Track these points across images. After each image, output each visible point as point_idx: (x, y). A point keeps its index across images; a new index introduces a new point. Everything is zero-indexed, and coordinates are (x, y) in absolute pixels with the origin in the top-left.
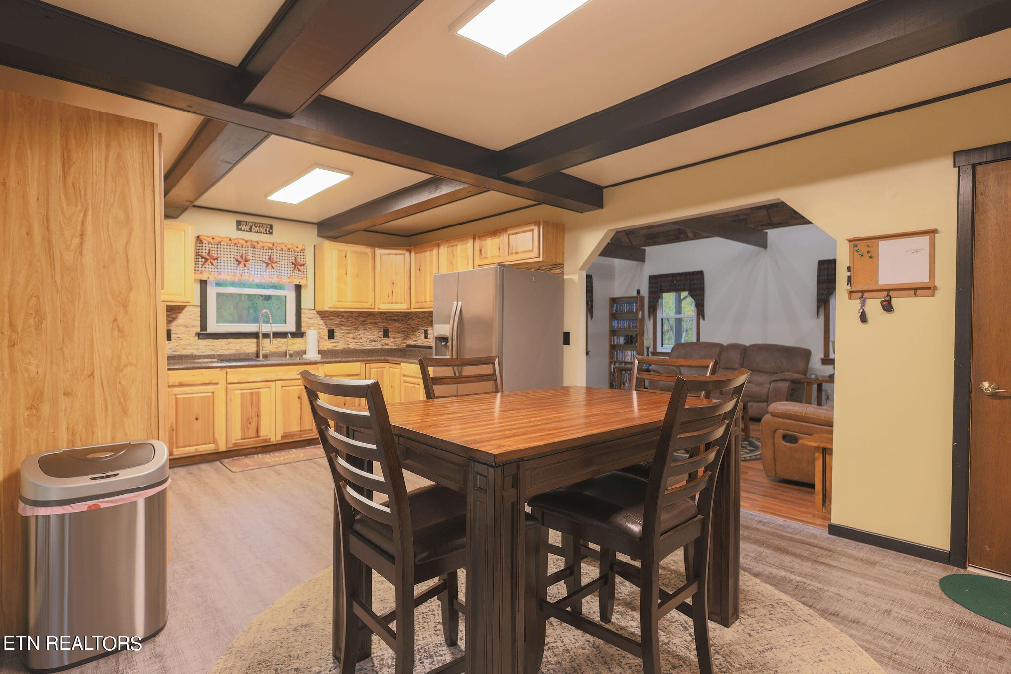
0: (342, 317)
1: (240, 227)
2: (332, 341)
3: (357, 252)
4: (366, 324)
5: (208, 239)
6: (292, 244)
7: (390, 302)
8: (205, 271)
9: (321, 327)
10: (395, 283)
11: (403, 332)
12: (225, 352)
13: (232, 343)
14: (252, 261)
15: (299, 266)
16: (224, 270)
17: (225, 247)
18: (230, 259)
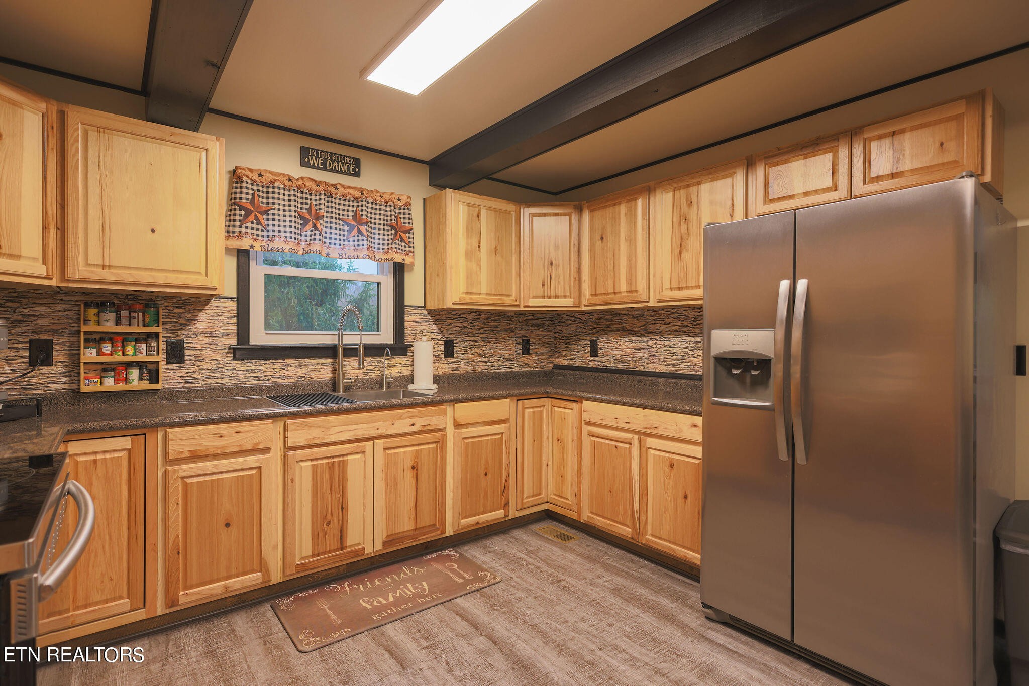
0: (465, 319)
1: (306, 160)
2: (450, 360)
3: (495, 210)
4: (499, 332)
5: (250, 175)
6: (392, 194)
7: (546, 295)
8: (246, 233)
9: (434, 337)
10: (554, 263)
11: (549, 344)
12: (280, 381)
13: (291, 366)
14: (327, 220)
15: (402, 232)
16: (279, 234)
17: (281, 191)
18: (292, 214)
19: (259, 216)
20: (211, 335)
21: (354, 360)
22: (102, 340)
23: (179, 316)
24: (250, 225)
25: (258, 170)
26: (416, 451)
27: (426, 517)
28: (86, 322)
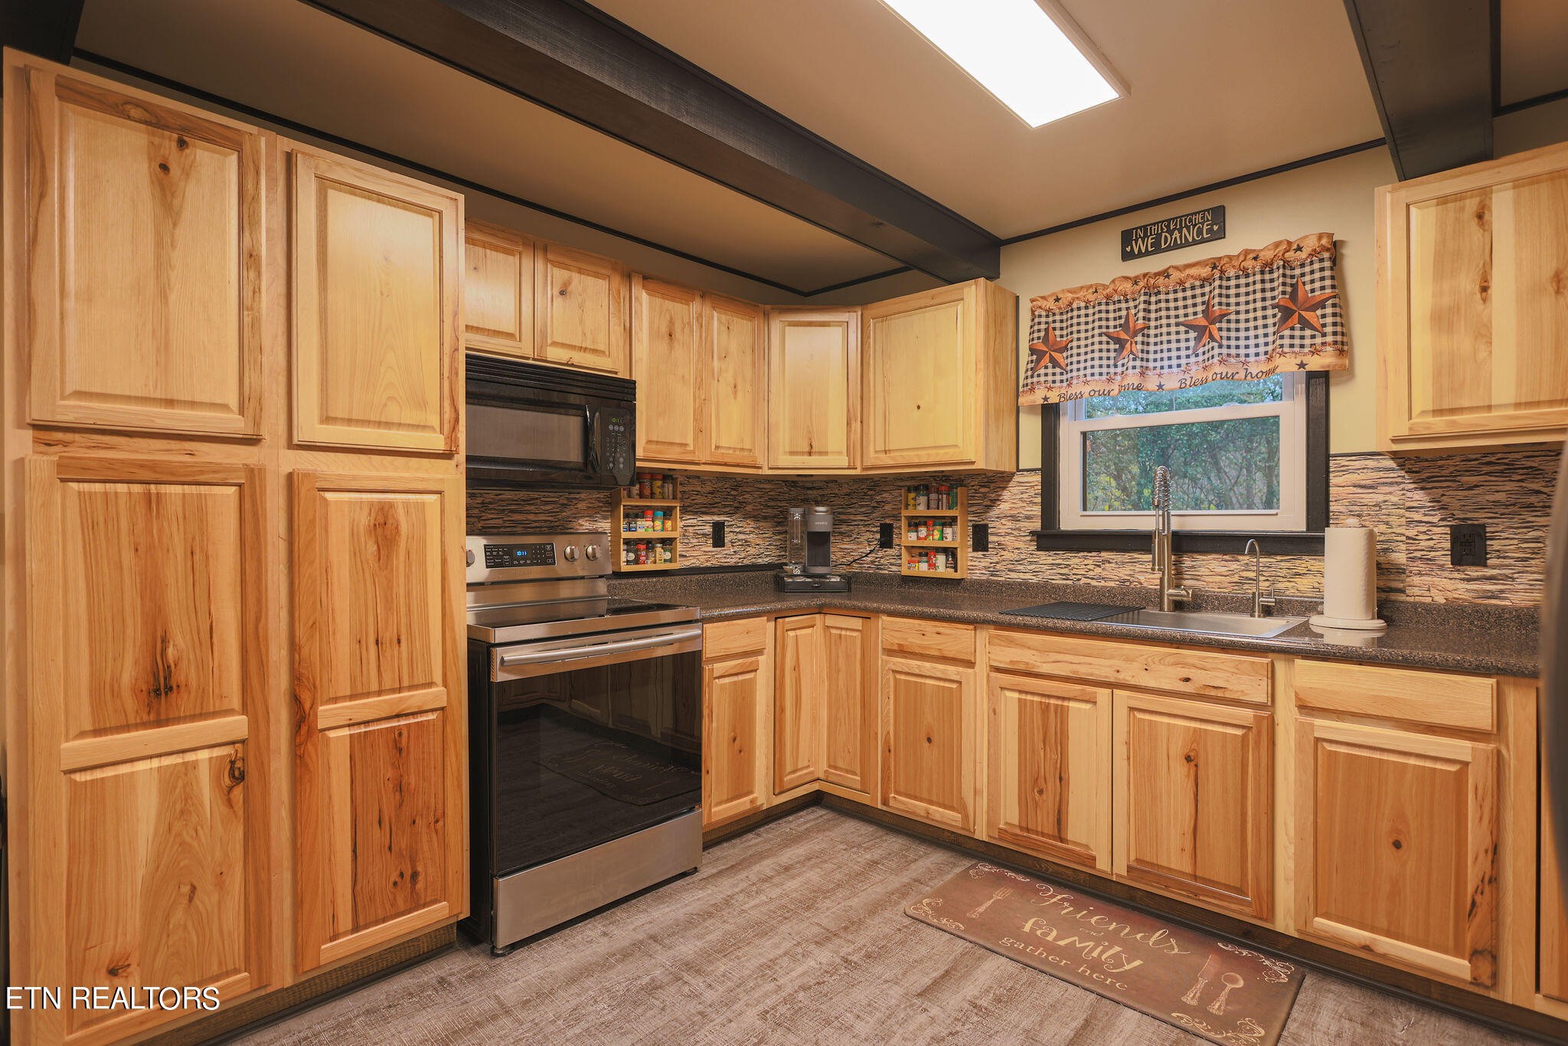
1: (1128, 249)
2: (1473, 572)
5: (1044, 304)
8: (1041, 383)
9: (1417, 517)
12: (1094, 583)
13: (1109, 563)
14: (1152, 332)
15: (1307, 310)
16: (1082, 372)
17: (1083, 312)
18: (1097, 339)
19: (1056, 355)
20: (1014, 518)
21: (1214, 559)
22: (919, 524)
23: (984, 495)
24: (1042, 371)
25: (1052, 294)
26: (1195, 730)
27: (1219, 866)
28: (907, 506)
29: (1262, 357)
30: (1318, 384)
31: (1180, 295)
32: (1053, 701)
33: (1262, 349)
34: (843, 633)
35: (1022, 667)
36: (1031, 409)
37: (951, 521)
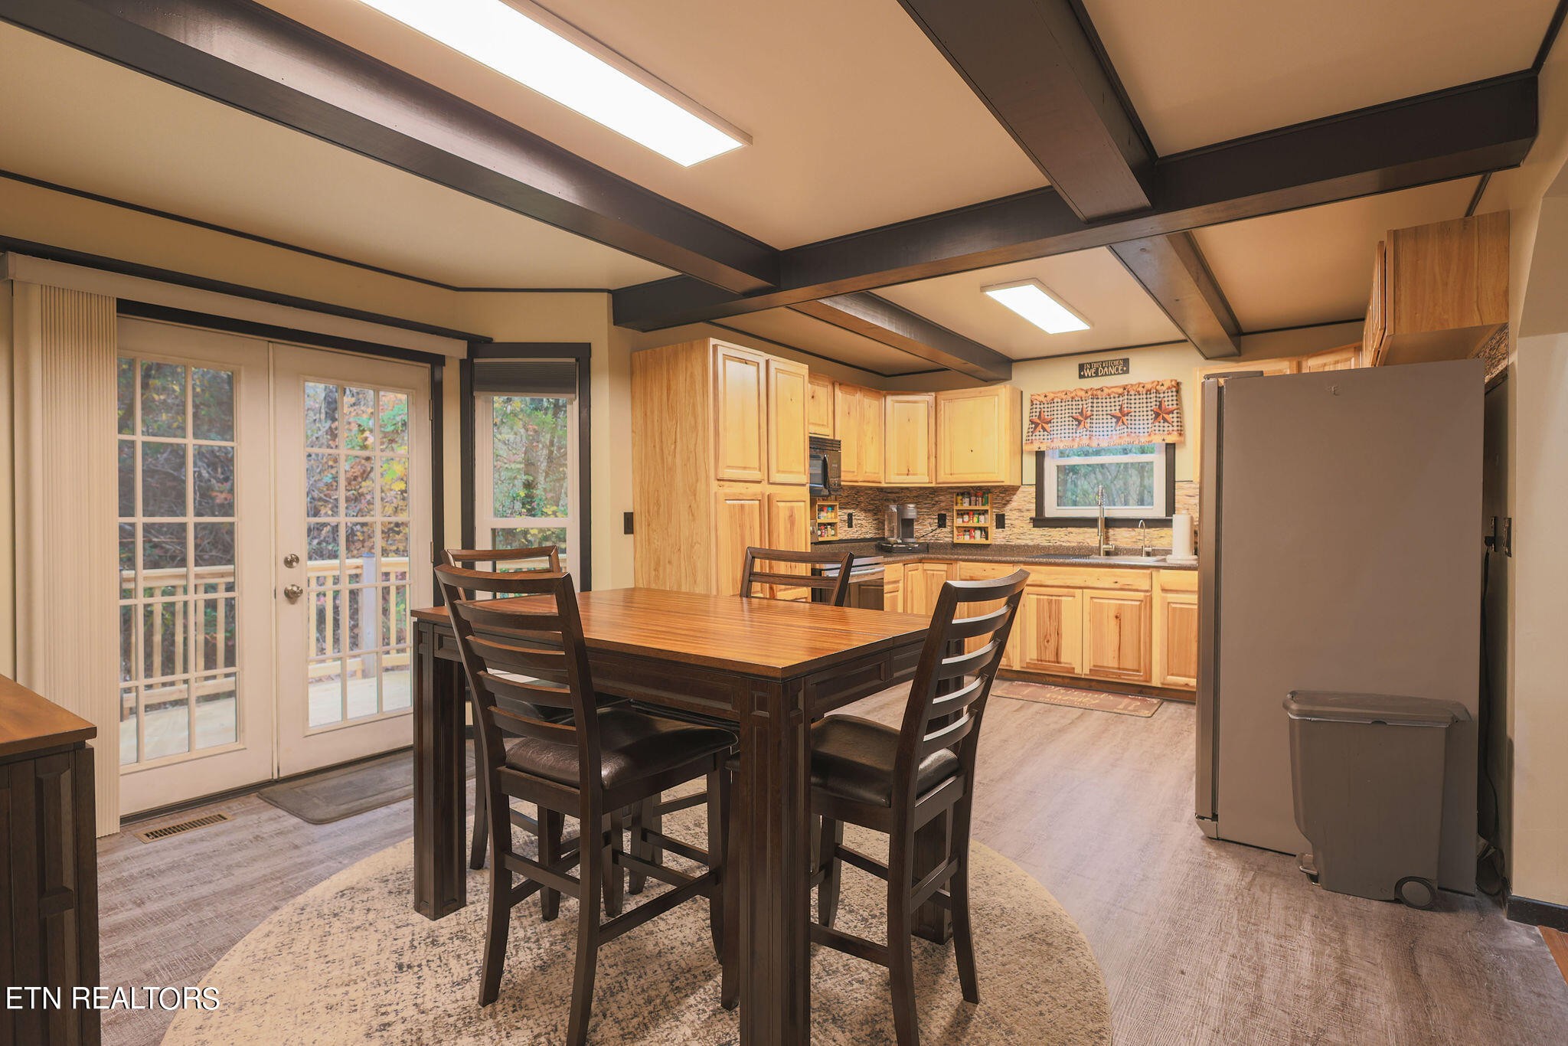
1: (1082, 373)
5: (1039, 398)
8: (1035, 439)
12: (1064, 544)
13: (1072, 533)
14: (1095, 417)
15: (1166, 413)
16: (1059, 436)
17: (1059, 404)
18: (1067, 419)
19: (1044, 425)
20: (1020, 510)
21: (1124, 530)
22: (964, 514)
23: (1003, 498)
25: (1042, 393)
26: (1120, 604)
27: (1129, 662)
28: (957, 504)
29: (1146, 434)
30: (1171, 448)
31: (1108, 400)
32: (1054, 598)
33: (1146, 430)
34: (935, 572)
35: (1038, 583)
36: (1030, 452)
37: (985, 512)
